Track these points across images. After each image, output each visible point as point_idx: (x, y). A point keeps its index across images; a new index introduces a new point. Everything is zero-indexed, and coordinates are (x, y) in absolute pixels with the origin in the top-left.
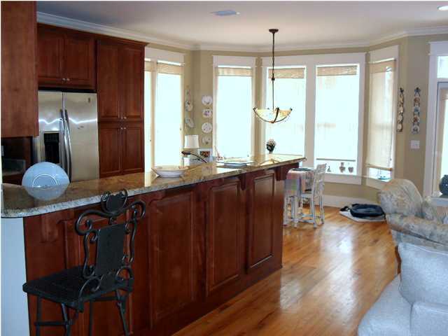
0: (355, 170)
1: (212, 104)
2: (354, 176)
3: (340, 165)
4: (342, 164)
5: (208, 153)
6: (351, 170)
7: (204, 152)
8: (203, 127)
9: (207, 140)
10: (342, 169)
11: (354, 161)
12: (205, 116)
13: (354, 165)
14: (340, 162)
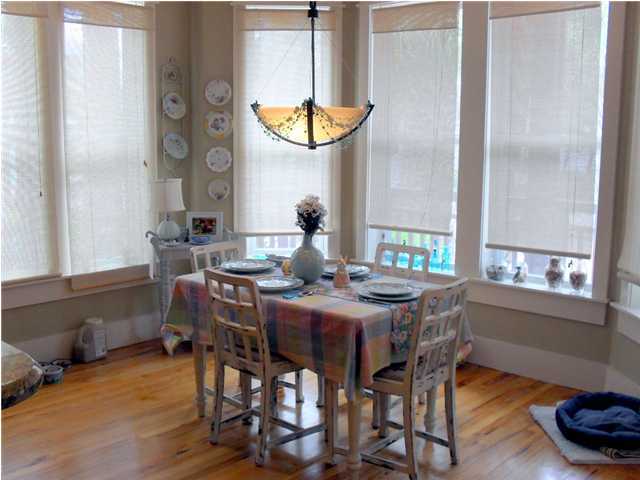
0: (589, 281)
1: (232, 100)
2: (583, 300)
3: (548, 267)
4: (554, 263)
5: (212, 221)
6: (577, 280)
7: (202, 221)
8: (211, 156)
9: (220, 190)
10: (554, 276)
11: (587, 257)
12: (212, 132)
13: (587, 268)
14: (549, 258)
